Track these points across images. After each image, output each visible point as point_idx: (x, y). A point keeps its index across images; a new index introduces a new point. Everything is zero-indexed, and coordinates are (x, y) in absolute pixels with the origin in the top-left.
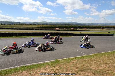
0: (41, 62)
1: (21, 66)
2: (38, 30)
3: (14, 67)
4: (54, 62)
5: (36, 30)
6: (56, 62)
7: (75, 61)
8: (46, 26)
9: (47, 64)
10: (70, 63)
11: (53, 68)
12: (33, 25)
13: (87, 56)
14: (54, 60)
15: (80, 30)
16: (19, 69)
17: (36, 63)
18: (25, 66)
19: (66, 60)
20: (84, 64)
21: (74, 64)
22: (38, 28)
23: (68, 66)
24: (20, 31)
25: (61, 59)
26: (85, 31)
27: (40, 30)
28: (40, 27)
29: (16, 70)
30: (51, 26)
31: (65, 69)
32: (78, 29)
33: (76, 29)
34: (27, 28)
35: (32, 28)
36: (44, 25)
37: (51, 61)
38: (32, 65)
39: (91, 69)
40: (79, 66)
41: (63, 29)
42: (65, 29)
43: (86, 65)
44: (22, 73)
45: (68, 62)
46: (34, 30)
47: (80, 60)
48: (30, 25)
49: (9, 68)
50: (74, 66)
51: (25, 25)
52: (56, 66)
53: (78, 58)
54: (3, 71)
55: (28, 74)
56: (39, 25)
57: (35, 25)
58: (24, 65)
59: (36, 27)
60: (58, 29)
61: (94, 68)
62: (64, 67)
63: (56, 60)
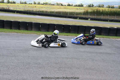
2: (87, 19)
5: (80, 18)
12: (76, 6)
22: (86, 13)
27: (92, 19)
28: (93, 13)
34: (60, 13)
35: (71, 13)
36: (103, 6)
46: (76, 18)
48: (69, 5)
51: (58, 7)
57: (79, 6)
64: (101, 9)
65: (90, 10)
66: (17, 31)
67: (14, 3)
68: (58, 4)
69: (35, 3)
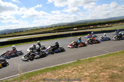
0: (63, 64)
1: (44, 68)
2: (55, 32)
3: (38, 70)
4: (76, 62)
5: (53, 32)
6: (78, 62)
7: (98, 60)
8: (63, 27)
9: (69, 65)
10: (93, 62)
11: (76, 68)
13: (111, 54)
14: (76, 61)
15: (101, 26)
16: (44, 71)
17: (58, 65)
18: (48, 68)
19: (88, 59)
20: (109, 62)
21: (97, 62)
22: (55, 30)
23: (91, 65)
24: (37, 36)
25: (83, 59)
26: (106, 27)
27: (58, 32)
28: (57, 30)
29: (41, 72)
30: (68, 26)
31: (88, 68)
32: (99, 26)
33: (96, 27)
34: (43, 32)
35: (48, 31)
36: (61, 26)
37: (73, 62)
38: (55, 67)
39: (117, 67)
40: (103, 64)
41: (81, 29)
42: (83, 28)
43: (111, 63)
44: (46, 74)
45: (90, 61)
47: (104, 59)
48: (47, 28)
49: (34, 70)
50: (97, 65)
52: (78, 65)
53: (101, 57)
54: (30, 73)
55: (52, 75)
56: (55, 27)
57: (51, 27)
58: (46, 68)
59: (53, 29)
60: (76, 29)
61: (120, 66)
62: (87, 66)
63: (78, 60)
64: (60, 27)
65: (56, 28)
66: (26, 43)
67: (23, 31)
68: (42, 28)
69: (32, 30)
